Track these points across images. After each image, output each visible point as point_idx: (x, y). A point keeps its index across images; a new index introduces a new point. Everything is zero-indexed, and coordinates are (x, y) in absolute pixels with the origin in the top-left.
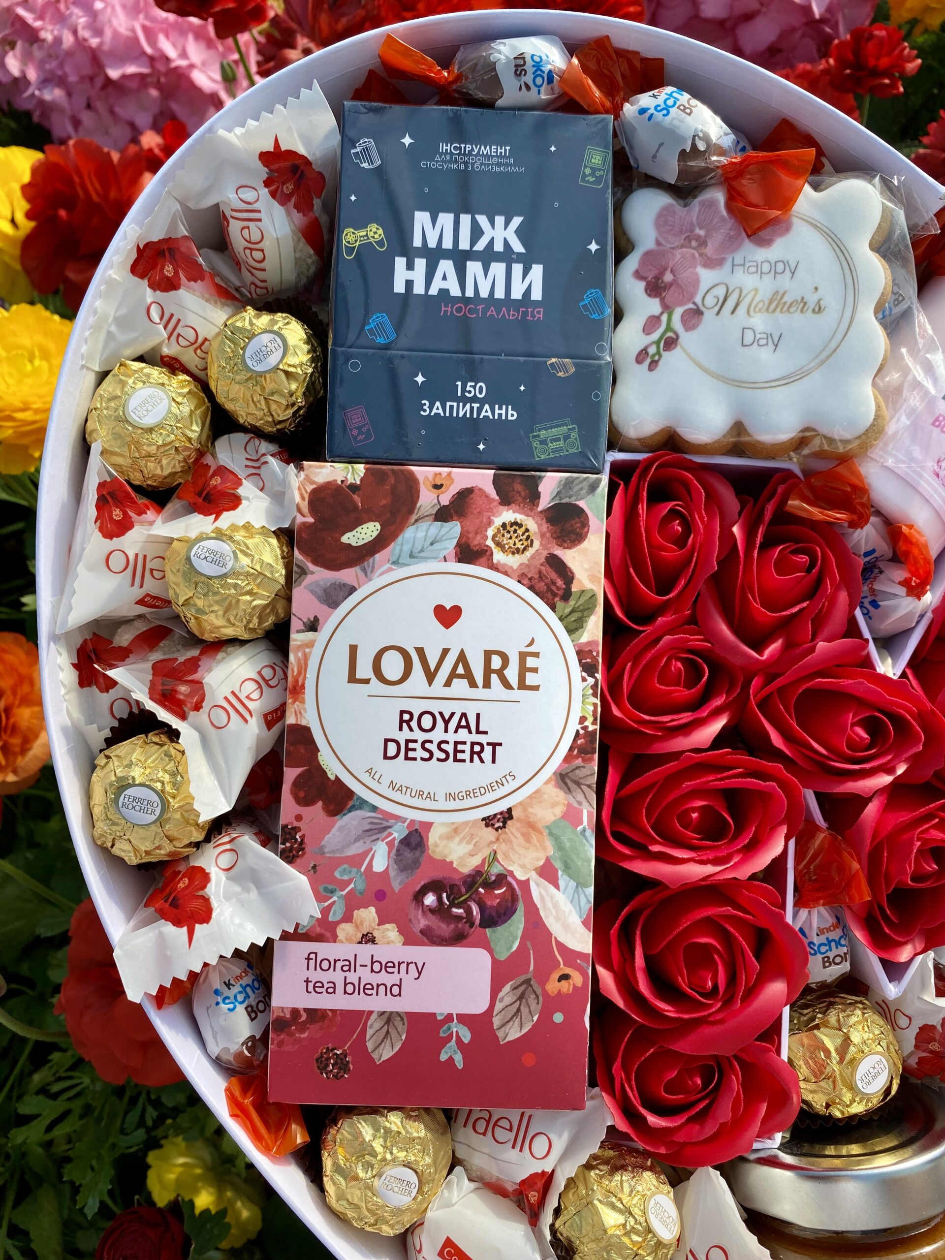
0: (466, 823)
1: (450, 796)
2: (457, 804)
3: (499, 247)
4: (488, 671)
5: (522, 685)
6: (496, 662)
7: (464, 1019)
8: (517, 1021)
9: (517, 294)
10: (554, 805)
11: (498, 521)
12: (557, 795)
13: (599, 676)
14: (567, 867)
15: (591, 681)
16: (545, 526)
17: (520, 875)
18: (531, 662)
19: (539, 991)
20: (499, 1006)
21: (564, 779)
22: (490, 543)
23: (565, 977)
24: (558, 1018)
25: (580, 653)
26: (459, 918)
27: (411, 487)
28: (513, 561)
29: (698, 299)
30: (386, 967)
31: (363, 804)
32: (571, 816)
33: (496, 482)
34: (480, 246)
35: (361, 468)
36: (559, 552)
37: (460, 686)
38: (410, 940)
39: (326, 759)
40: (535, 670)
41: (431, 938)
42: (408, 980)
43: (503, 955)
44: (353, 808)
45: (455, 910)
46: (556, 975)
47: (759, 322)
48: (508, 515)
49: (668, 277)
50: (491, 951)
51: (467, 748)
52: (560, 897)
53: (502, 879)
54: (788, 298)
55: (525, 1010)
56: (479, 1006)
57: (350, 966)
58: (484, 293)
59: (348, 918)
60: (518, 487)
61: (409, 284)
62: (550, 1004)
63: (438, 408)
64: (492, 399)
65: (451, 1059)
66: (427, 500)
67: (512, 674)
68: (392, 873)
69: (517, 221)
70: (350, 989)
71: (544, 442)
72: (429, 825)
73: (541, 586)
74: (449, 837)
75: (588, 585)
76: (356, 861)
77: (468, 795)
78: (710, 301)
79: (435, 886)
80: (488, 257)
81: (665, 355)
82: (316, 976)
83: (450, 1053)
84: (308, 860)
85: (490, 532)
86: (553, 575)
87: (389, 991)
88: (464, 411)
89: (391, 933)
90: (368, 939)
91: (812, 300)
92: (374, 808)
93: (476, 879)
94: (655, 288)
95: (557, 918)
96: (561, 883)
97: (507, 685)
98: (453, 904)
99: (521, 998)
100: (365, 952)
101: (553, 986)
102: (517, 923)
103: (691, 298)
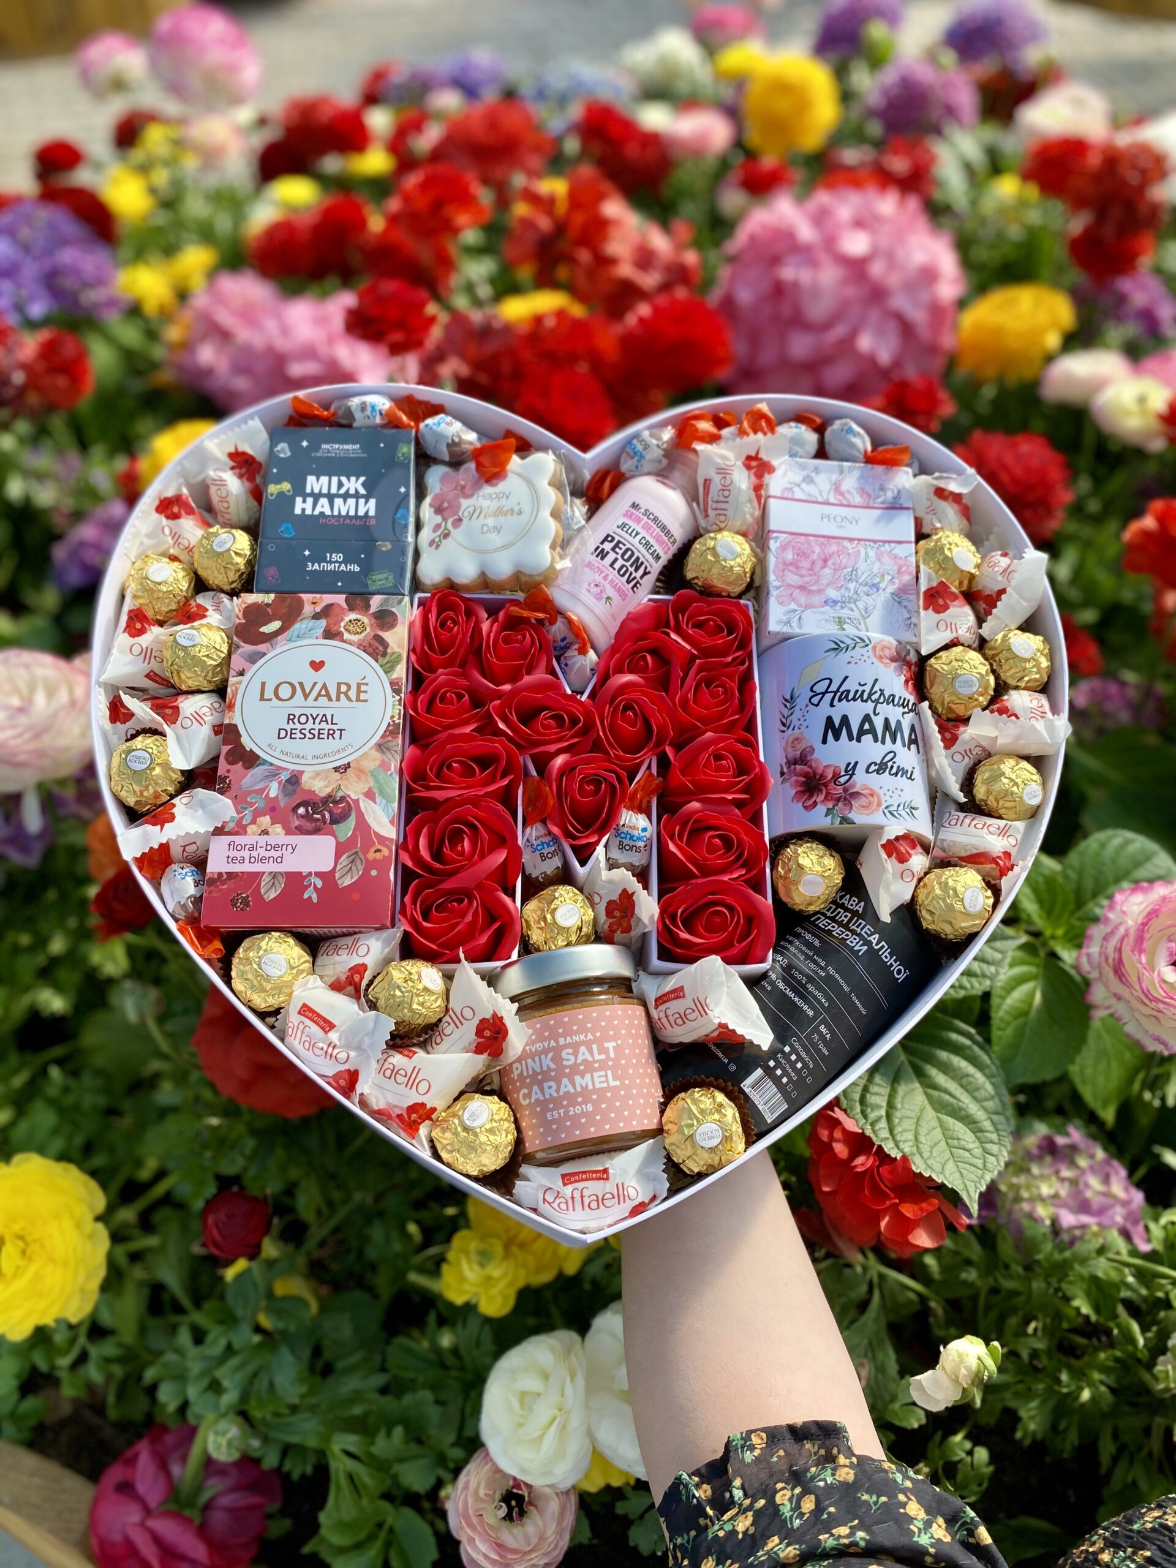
0: (323, 771)
1: (315, 757)
2: (317, 761)
3: (352, 491)
4: (339, 692)
5: (358, 699)
6: (344, 688)
7: (318, 874)
8: (349, 875)
9: (361, 513)
10: (374, 760)
11: (347, 619)
12: (377, 755)
13: (402, 695)
14: (381, 793)
15: (398, 698)
16: (373, 621)
17: (354, 797)
18: (363, 688)
19: (363, 858)
20: (339, 867)
21: (380, 747)
22: (342, 629)
23: (378, 851)
24: (374, 873)
25: (392, 683)
26: (318, 820)
27: (300, 604)
28: (355, 638)
29: (460, 514)
30: (274, 848)
31: (265, 762)
32: (384, 766)
33: (346, 601)
34: (342, 491)
35: (272, 596)
36: (380, 633)
37: (323, 701)
38: (289, 832)
39: (246, 741)
40: (366, 692)
41: (301, 831)
42: (287, 854)
43: (342, 839)
44: (260, 765)
45: (316, 816)
46: (373, 850)
47: (490, 522)
48: (353, 616)
49: (446, 505)
50: (335, 837)
51: (326, 732)
52: (376, 807)
53: (343, 799)
54: (505, 509)
55: (354, 868)
56: (327, 867)
57: (253, 848)
58: (344, 513)
59: (253, 822)
60: (358, 602)
61: (303, 510)
62: (369, 865)
63: (316, 567)
64: (346, 561)
65: (310, 897)
66: (308, 610)
67: (352, 694)
68: (280, 797)
69: (362, 479)
70: (253, 860)
71: (374, 581)
72: (302, 772)
73: (370, 650)
74: (314, 778)
75: (397, 650)
76: (260, 792)
77: (325, 756)
78: (466, 514)
79: (305, 804)
80: (346, 496)
81: (444, 541)
82: (232, 854)
83: (310, 894)
84: (233, 792)
85: (342, 624)
86: (377, 644)
87: (275, 860)
88: (331, 567)
89: (278, 829)
90: (265, 832)
91: (516, 509)
92: (271, 764)
93: (329, 799)
94: (439, 510)
95: (375, 819)
96: (378, 800)
97: (350, 700)
98: (314, 813)
99: (352, 862)
100: (262, 840)
101: (371, 855)
102: (352, 822)
103: (456, 513)
